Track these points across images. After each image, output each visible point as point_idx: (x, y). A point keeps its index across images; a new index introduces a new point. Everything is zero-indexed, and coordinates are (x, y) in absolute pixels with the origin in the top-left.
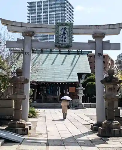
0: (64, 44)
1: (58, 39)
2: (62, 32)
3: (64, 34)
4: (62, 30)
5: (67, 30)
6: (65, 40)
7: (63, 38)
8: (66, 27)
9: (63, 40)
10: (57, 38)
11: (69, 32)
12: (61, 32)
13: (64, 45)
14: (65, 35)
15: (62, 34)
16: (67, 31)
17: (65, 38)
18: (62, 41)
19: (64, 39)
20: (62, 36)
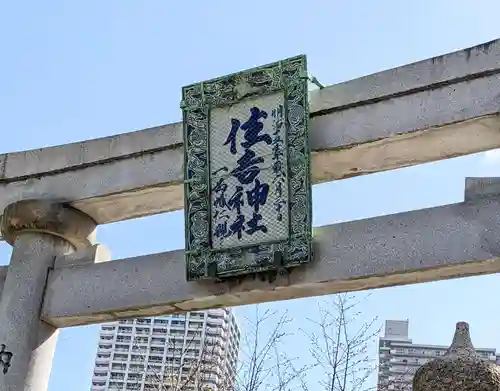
0: (256, 248)
1: (209, 219)
2: (233, 150)
3: (247, 168)
4: (232, 138)
5: (268, 126)
6: (257, 217)
7: (245, 197)
8: (262, 104)
9: (241, 218)
10: (199, 205)
11: (282, 146)
12: (224, 159)
13: (251, 259)
14: (256, 172)
15: (235, 173)
16: (267, 139)
17: (259, 196)
18: (237, 227)
19: (248, 212)
20: (233, 183)
